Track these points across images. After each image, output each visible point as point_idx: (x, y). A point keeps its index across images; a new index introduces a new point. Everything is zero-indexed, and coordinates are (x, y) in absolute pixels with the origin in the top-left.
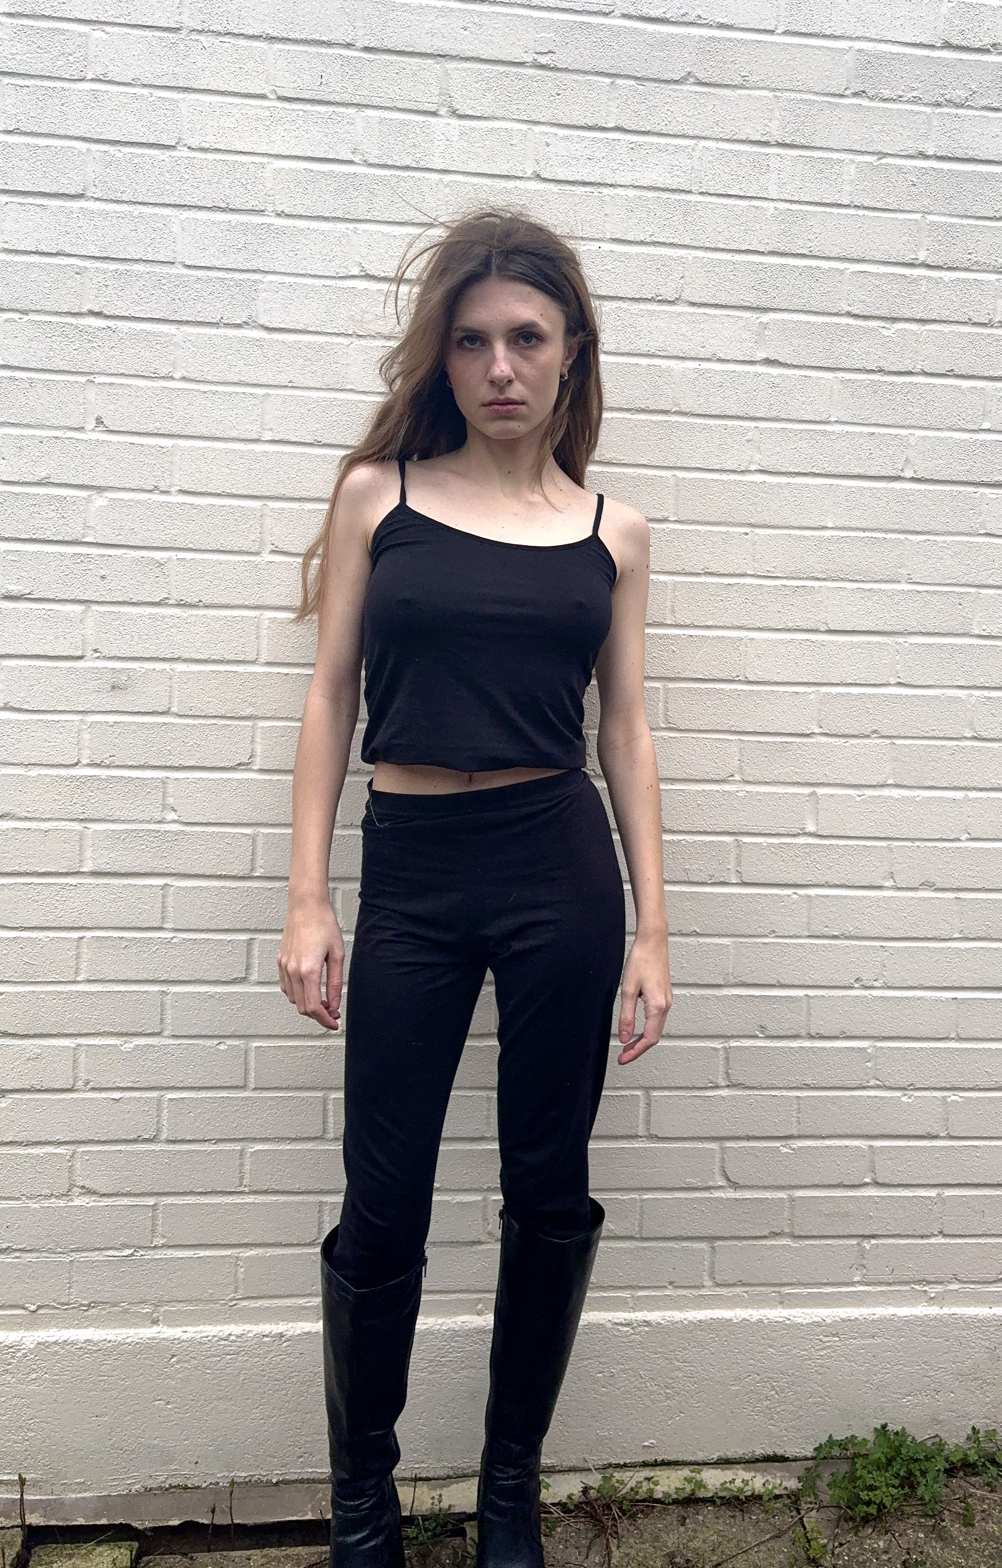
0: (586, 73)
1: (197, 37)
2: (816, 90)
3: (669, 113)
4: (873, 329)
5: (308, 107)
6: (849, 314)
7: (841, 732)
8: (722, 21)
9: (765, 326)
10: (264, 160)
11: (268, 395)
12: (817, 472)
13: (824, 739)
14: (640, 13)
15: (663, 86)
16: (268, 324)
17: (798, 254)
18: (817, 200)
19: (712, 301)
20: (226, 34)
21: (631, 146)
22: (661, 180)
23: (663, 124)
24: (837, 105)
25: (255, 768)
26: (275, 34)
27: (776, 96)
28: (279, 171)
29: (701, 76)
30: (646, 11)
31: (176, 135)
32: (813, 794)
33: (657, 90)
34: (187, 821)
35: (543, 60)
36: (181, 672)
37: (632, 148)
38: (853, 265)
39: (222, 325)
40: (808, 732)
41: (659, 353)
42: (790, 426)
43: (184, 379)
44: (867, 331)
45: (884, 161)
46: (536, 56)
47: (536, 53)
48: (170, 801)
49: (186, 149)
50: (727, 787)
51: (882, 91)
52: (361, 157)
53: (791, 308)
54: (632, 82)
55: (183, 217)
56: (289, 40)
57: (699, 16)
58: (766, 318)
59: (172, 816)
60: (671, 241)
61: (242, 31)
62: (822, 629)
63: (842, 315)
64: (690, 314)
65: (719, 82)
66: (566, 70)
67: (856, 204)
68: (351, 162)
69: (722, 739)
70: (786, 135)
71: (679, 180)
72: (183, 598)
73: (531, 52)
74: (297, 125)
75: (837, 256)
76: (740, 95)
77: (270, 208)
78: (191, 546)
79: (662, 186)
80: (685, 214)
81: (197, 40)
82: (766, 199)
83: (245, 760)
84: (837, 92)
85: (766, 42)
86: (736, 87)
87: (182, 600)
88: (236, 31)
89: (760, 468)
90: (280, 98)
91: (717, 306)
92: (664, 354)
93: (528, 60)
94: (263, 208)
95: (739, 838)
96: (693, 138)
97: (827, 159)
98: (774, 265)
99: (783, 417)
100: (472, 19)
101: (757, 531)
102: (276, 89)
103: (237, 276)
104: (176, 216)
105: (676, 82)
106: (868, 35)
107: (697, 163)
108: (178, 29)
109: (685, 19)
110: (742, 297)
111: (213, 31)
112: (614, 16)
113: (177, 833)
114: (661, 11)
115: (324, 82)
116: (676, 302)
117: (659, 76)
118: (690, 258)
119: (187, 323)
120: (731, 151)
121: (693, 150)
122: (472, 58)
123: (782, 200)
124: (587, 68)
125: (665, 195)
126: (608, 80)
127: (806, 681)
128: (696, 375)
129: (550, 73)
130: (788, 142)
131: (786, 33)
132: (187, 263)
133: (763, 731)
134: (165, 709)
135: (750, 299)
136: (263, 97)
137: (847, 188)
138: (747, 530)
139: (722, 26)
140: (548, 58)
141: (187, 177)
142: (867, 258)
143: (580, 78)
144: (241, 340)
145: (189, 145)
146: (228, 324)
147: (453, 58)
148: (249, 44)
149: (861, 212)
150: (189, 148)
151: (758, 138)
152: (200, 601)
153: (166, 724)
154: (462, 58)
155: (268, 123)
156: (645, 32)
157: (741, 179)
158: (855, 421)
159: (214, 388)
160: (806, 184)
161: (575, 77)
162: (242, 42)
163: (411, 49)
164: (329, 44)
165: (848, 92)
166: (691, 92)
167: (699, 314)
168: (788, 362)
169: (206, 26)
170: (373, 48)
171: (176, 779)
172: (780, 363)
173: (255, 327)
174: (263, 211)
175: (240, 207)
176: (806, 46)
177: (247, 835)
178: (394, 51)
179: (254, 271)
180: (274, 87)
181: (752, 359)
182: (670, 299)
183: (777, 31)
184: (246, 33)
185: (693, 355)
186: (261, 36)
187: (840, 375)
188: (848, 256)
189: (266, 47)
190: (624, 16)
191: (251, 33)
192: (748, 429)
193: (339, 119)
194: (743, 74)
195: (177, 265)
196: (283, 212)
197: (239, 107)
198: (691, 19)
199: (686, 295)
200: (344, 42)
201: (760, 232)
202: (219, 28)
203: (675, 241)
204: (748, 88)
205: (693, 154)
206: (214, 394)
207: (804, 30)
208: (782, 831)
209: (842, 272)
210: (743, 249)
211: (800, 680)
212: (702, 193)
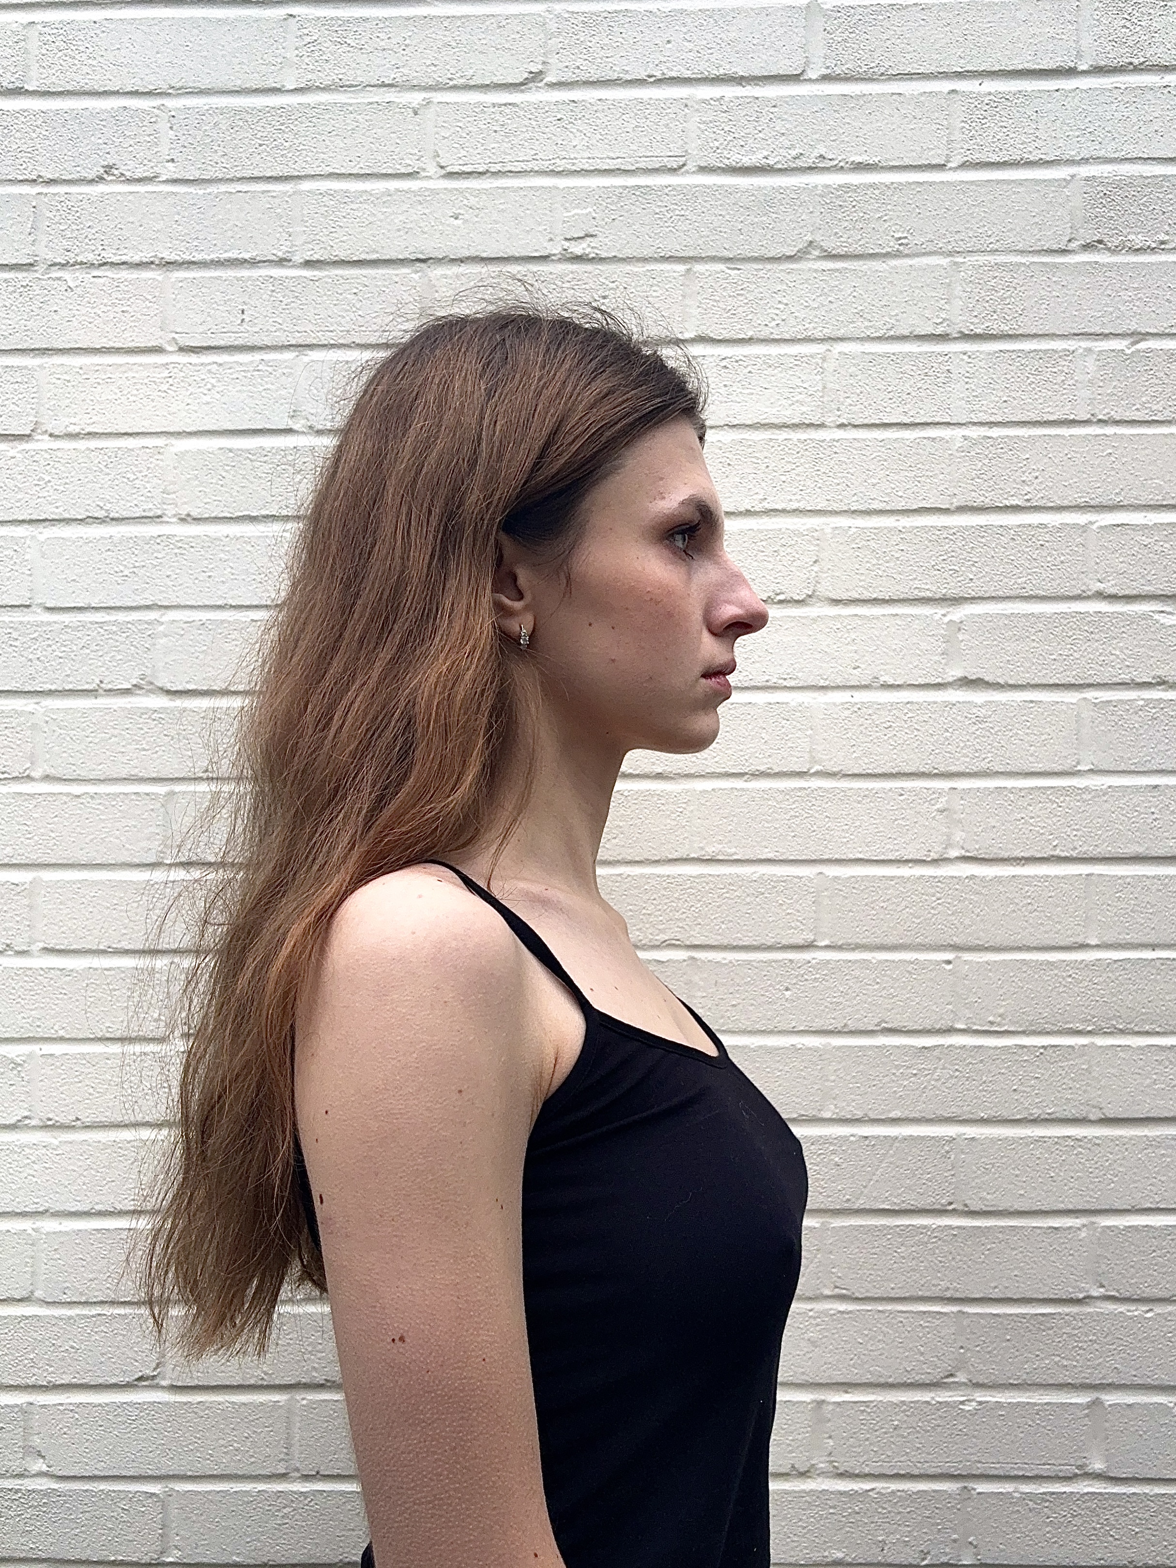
0: (645, 260)
1: (59, 274)
2: (1020, 246)
3: (781, 306)
4: (1145, 616)
5: (224, 358)
6: (1101, 596)
7: (1138, 1293)
8: (858, 159)
9: (958, 627)
10: (160, 442)
11: (172, 793)
12: (1063, 854)
13: (1111, 1307)
14: (727, 162)
15: (769, 266)
16: (169, 686)
17: (1007, 507)
18: (1034, 417)
19: (866, 595)
20: (101, 265)
21: (724, 363)
22: (774, 411)
23: (774, 324)
24: (1055, 266)
25: (164, 1383)
26: (173, 257)
27: (955, 263)
28: (180, 456)
29: (830, 244)
30: (736, 158)
31: (31, 418)
32: (1097, 1402)
33: (761, 274)
34: (60, 1473)
35: (577, 249)
36: (48, 1234)
37: (725, 367)
38: (1102, 516)
39: (101, 691)
40: (1081, 1296)
41: (785, 683)
42: (1010, 783)
43: (47, 778)
44: (1131, 619)
45: (1142, 345)
46: (566, 244)
47: (566, 239)
48: (36, 1441)
49: (46, 437)
50: (943, 1396)
51: (1130, 237)
52: (303, 422)
53: (1000, 593)
54: (721, 267)
55: (42, 538)
56: (194, 263)
57: (821, 156)
58: (959, 613)
59: (40, 1466)
60: (795, 505)
61: (124, 258)
62: (1092, 1117)
63: (1088, 598)
64: (834, 618)
65: (860, 251)
66: (615, 259)
67: (1101, 417)
68: (289, 431)
69: (929, 1312)
70: (976, 320)
71: (804, 409)
72: (50, 1116)
73: (558, 239)
74: (209, 386)
75: (1074, 503)
76: (895, 267)
77: (170, 511)
78: (61, 1033)
79: (776, 421)
80: (816, 461)
81: (59, 279)
82: (948, 424)
83: (149, 1372)
84: (1055, 247)
85: (931, 184)
86: (887, 255)
87: (50, 1119)
88: (115, 259)
89: (963, 853)
90: (181, 349)
91: (875, 601)
92: (792, 683)
93: (554, 252)
94: (159, 513)
95: (971, 1485)
96: (822, 340)
97: (1046, 351)
98: (966, 528)
99: (996, 769)
100: (465, 202)
101: (967, 956)
102: (176, 336)
103: (121, 616)
104: (33, 537)
105: (790, 258)
106: (1102, 153)
107: (832, 379)
108: (31, 265)
109: (799, 163)
110: (917, 584)
111: (82, 263)
112: (687, 172)
113: (46, 1493)
114: (760, 156)
115: (247, 319)
116: (809, 600)
117: (763, 252)
118: (828, 530)
119: (50, 693)
120: (886, 355)
121: (824, 359)
122: (468, 258)
123: (974, 424)
124: (647, 252)
125: (783, 435)
126: (681, 268)
127: (1071, 1207)
128: (847, 713)
129: (589, 267)
130: (978, 331)
131: (965, 166)
132: (48, 605)
133: (1001, 1296)
134: (25, 1294)
135: (930, 589)
136: (158, 350)
137: (1085, 393)
138: (949, 956)
139: (859, 167)
140: (584, 245)
141: (47, 478)
142: (1126, 503)
143: (638, 268)
144: (130, 712)
145: (50, 431)
146: (110, 690)
147: (439, 261)
148: (135, 276)
149: (1110, 430)
150: (51, 435)
151: (929, 330)
152: (78, 1119)
153: (27, 1318)
154: (453, 261)
155: (164, 387)
156: (736, 189)
157: (905, 396)
158: (1122, 767)
159: (91, 789)
160: (1013, 394)
161: (628, 268)
162: (125, 274)
163: (374, 256)
164: (253, 263)
165: (1073, 245)
166: (816, 271)
167: (846, 617)
168: (1002, 682)
169: (71, 257)
170: (318, 261)
171: (43, 1406)
172: (987, 683)
173: (149, 691)
174: (159, 517)
175: (126, 514)
176: (998, 182)
177: (153, 1494)
178: (349, 262)
179: (148, 607)
180: (174, 335)
181: (939, 680)
182: (797, 598)
183: (950, 165)
184: (130, 260)
185: (839, 681)
186: (152, 263)
187: (1090, 694)
188: (1092, 503)
189: (160, 278)
190: (702, 169)
191: (137, 259)
192: (940, 793)
193: (270, 369)
194: (897, 235)
195: (33, 608)
196: (188, 515)
197: (123, 369)
198: (810, 163)
199: (826, 589)
200: (274, 258)
201: (941, 476)
202: (91, 257)
203: (802, 505)
204: (907, 256)
205: (825, 365)
206: (92, 797)
207: (994, 158)
208: (1044, 1470)
209: (1084, 528)
210: (915, 507)
211: (1061, 1206)
212: (842, 426)
